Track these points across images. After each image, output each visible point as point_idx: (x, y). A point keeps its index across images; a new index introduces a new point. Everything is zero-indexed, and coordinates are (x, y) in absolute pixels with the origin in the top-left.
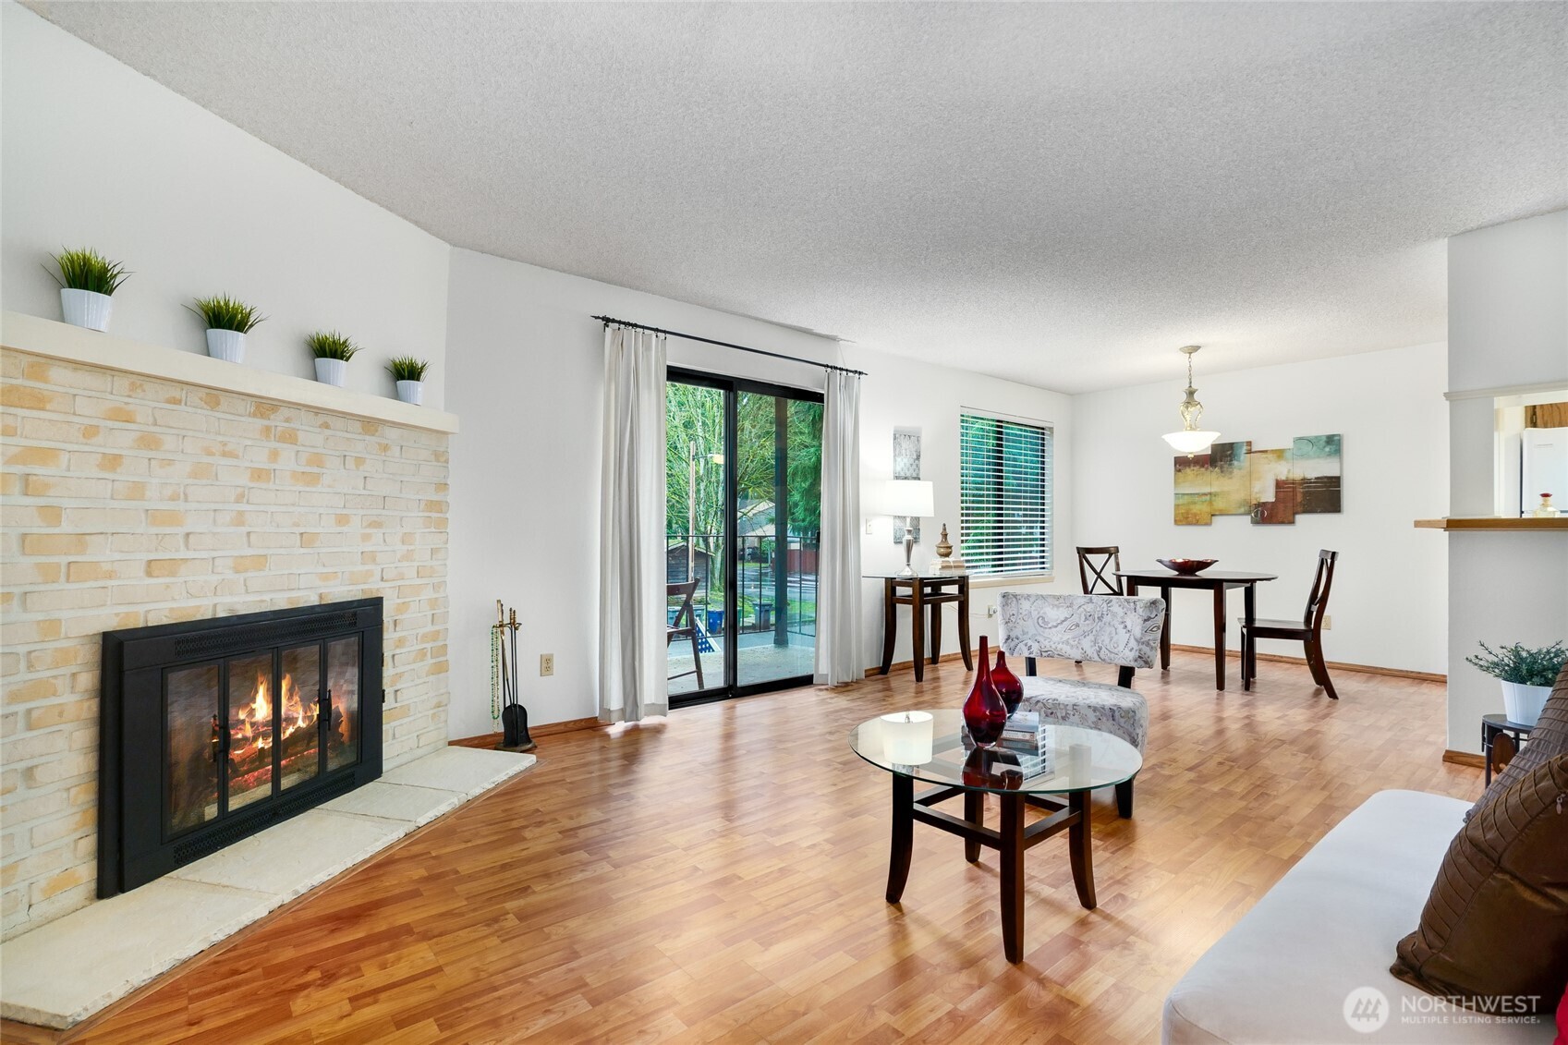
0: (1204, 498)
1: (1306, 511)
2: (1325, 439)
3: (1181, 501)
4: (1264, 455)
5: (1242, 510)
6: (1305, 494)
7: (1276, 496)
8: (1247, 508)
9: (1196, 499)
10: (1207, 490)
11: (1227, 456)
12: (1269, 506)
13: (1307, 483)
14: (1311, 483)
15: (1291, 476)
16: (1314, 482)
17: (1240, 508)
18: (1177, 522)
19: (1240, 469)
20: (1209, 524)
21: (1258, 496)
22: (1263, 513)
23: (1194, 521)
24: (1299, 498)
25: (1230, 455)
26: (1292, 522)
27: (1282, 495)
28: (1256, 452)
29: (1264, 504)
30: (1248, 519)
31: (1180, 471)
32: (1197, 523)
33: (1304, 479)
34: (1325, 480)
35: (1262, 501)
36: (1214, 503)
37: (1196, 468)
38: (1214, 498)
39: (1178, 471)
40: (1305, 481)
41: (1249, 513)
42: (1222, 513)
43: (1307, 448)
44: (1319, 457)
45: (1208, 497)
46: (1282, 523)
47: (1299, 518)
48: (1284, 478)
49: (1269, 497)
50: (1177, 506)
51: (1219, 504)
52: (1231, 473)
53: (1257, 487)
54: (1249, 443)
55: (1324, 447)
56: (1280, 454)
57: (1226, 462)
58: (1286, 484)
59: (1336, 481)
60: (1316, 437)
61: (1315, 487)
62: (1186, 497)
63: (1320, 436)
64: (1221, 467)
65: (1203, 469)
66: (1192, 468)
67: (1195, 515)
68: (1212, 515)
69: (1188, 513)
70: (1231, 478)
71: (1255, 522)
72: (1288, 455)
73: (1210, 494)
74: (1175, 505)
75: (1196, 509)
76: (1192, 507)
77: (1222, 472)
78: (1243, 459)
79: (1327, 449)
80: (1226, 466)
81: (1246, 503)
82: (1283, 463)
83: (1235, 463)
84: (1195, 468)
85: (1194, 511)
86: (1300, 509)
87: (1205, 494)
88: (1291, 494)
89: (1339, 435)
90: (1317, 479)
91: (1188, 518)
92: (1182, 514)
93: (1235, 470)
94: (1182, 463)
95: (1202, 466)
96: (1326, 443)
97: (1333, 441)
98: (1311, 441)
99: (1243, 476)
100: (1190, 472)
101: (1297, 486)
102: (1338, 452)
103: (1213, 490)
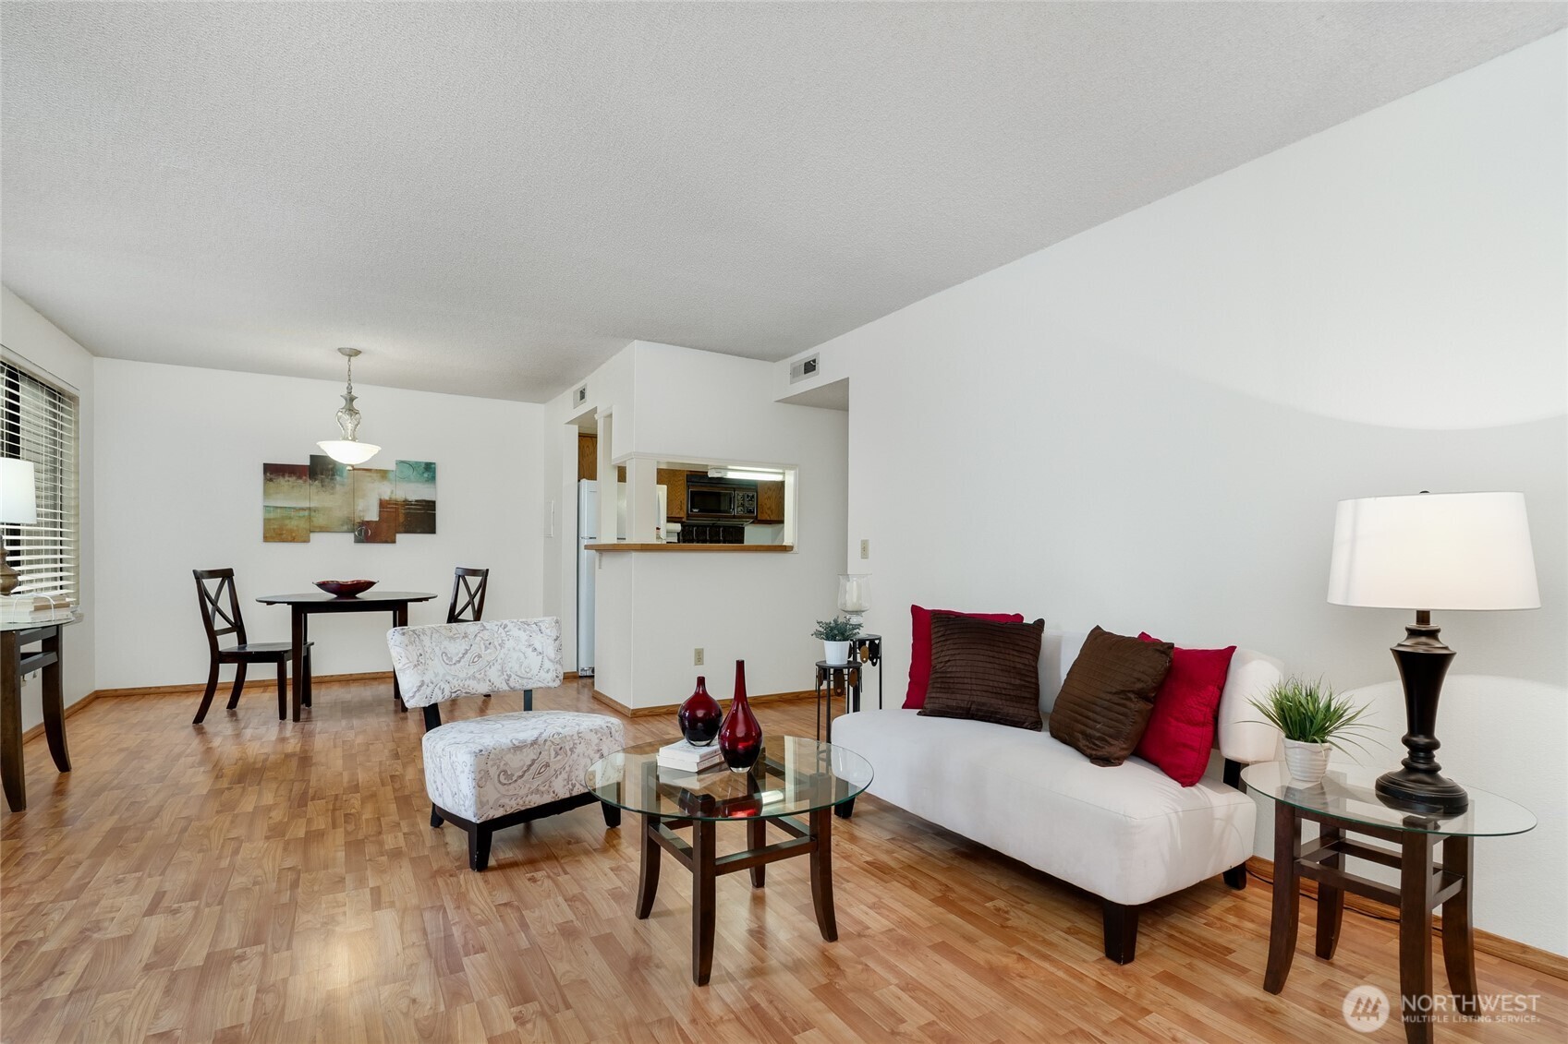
0: (302, 513)
1: (407, 531)
2: (423, 465)
3: (272, 515)
4: (368, 474)
5: (345, 528)
6: (407, 515)
7: (380, 516)
8: (350, 526)
9: (293, 513)
10: (306, 504)
11: (325, 471)
12: (374, 525)
13: (408, 505)
15: (394, 497)
16: (414, 505)
17: (342, 525)
18: (266, 539)
19: (343, 485)
20: (307, 541)
21: (362, 514)
22: (366, 532)
23: (287, 538)
24: (401, 519)
25: (332, 470)
26: (394, 541)
27: (385, 515)
28: (359, 469)
29: (368, 522)
30: (351, 536)
31: (271, 480)
32: (293, 540)
33: (406, 501)
34: (424, 503)
35: (366, 519)
36: (314, 519)
37: (293, 479)
38: (313, 514)
39: (268, 480)
40: (406, 503)
41: (353, 531)
42: (323, 530)
43: (409, 472)
44: (418, 481)
45: (306, 513)
46: (386, 542)
47: (399, 537)
48: (387, 498)
49: (373, 515)
50: (267, 521)
51: (320, 520)
52: (333, 488)
53: (360, 505)
55: (423, 473)
56: (383, 474)
57: (327, 476)
58: (389, 504)
59: (430, 505)
60: (416, 463)
61: (415, 509)
62: (279, 510)
63: (420, 462)
64: (322, 481)
65: (301, 481)
66: (287, 478)
67: (291, 531)
68: (310, 531)
69: (281, 529)
70: (332, 494)
71: (358, 540)
72: (391, 476)
73: (310, 509)
74: (265, 519)
75: (292, 524)
76: (287, 522)
77: (323, 486)
78: (345, 477)
79: (426, 475)
80: (327, 480)
81: (349, 520)
82: (386, 483)
83: (338, 478)
84: (290, 479)
85: (289, 527)
86: (402, 529)
87: (303, 509)
88: (394, 514)
89: (434, 464)
90: (416, 501)
91: (281, 534)
92: (274, 529)
93: (337, 486)
94: (274, 471)
95: (300, 477)
96: (423, 470)
97: (429, 468)
98: (412, 466)
99: (346, 493)
100: (285, 482)
101: (400, 507)
102: (433, 479)
103: (313, 505)
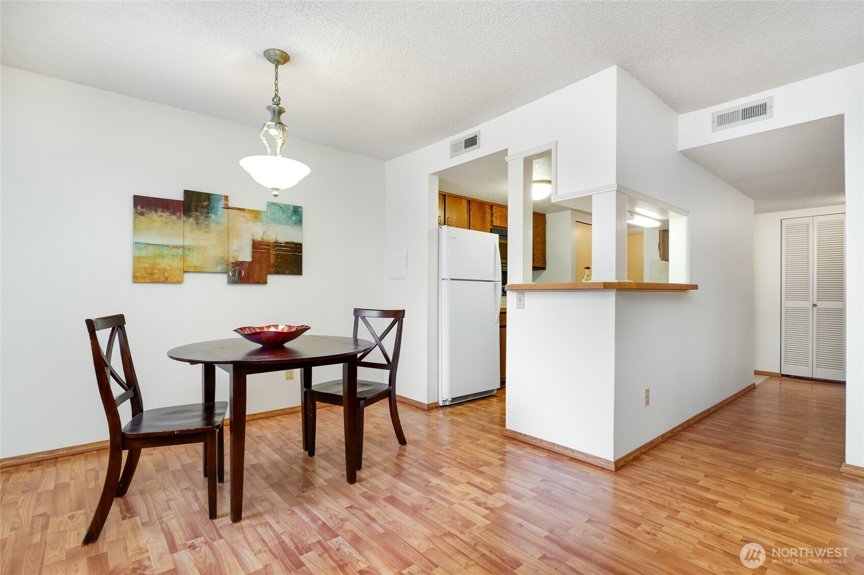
0: (175, 251)
1: (277, 273)
2: (292, 208)
3: (143, 253)
4: (242, 213)
5: (219, 268)
6: (277, 256)
7: (253, 256)
8: (224, 267)
9: (165, 251)
10: (179, 242)
11: (203, 207)
12: (247, 266)
13: (278, 246)
14: (281, 246)
15: (265, 238)
16: (284, 246)
17: (217, 265)
18: (136, 279)
19: (217, 224)
20: (179, 282)
21: (236, 254)
22: (240, 273)
23: (162, 279)
24: (272, 260)
25: (207, 207)
26: (265, 282)
27: (257, 256)
28: (234, 208)
29: (242, 263)
30: (224, 277)
31: (142, 214)
32: (166, 281)
33: (276, 242)
34: (292, 246)
35: (240, 259)
36: (187, 258)
37: (166, 214)
38: (187, 252)
39: (138, 214)
40: (277, 245)
41: (227, 272)
42: (197, 270)
43: (279, 214)
44: (287, 224)
45: (180, 251)
46: (258, 283)
47: (271, 278)
48: (259, 239)
49: (246, 256)
50: (137, 260)
51: (194, 259)
52: (208, 226)
53: (235, 245)
54: (226, 198)
55: (292, 216)
56: (256, 214)
57: (202, 213)
58: (261, 245)
59: (297, 248)
60: (286, 206)
61: (284, 251)
62: (151, 248)
63: (289, 205)
64: (197, 219)
65: (174, 217)
66: (160, 213)
67: (164, 271)
68: (184, 272)
69: (153, 268)
70: (207, 232)
71: (232, 282)
72: (263, 217)
73: (183, 247)
74: (134, 257)
75: (164, 263)
76: (159, 261)
77: (197, 224)
78: (220, 215)
79: (294, 218)
80: (203, 218)
81: (223, 260)
82: (259, 224)
83: (213, 216)
84: (163, 214)
85: (160, 267)
86: (272, 270)
87: (177, 247)
88: (265, 255)
89: (301, 207)
90: (286, 243)
91: (152, 274)
92: (145, 268)
93: (212, 224)
94: (144, 204)
95: (174, 213)
96: (292, 212)
97: (297, 211)
98: (282, 208)
99: (221, 232)
100: (157, 218)
101: (271, 248)
102: (300, 222)
103: (187, 243)
